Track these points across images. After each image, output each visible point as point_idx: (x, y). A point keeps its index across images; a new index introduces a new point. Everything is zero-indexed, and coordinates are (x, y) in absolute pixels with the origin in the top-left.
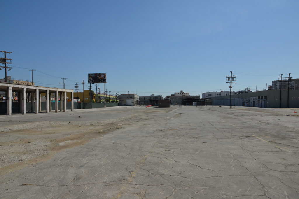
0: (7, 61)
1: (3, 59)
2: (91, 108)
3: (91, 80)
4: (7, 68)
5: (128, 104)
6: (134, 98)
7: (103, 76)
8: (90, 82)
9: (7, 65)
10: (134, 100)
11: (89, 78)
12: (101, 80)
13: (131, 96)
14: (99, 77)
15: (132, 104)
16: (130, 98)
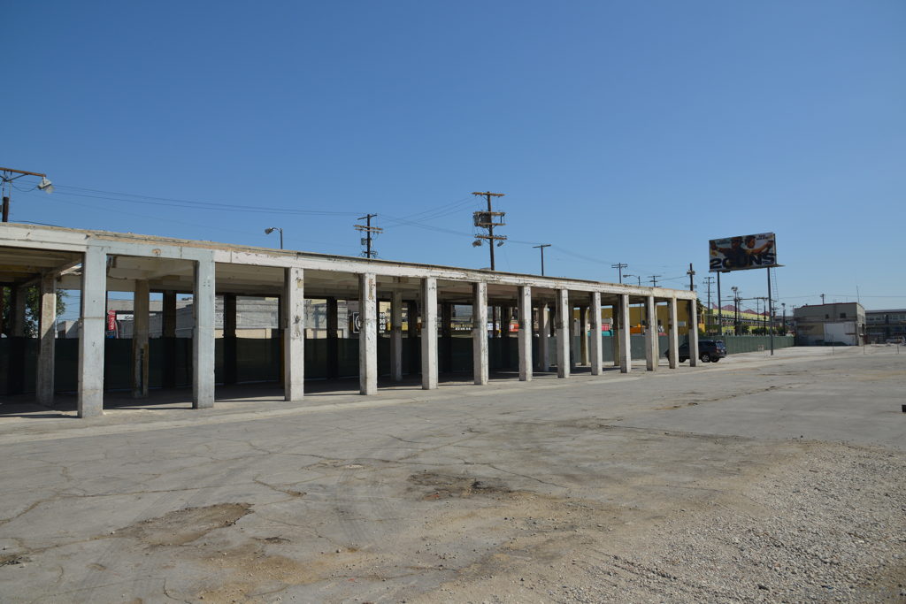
1: (485, 214)
3: (719, 261)
4: (494, 240)
6: (855, 318)
8: (715, 266)
9: (493, 230)
10: (856, 325)
11: (712, 253)
12: (756, 257)
13: (844, 312)
14: (750, 247)
15: (849, 339)
16: (839, 319)
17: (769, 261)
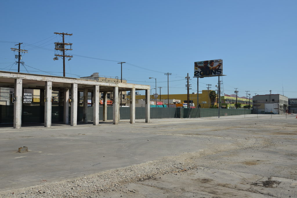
0: (66, 47)
1: (61, 44)
2: (199, 116)
3: (198, 72)
4: (65, 57)
5: (269, 111)
6: (278, 101)
7: (217, 64)
8: (196, 75)
9: (65, 52)
10: (278, 105)
11: (195, 69)
12: (214, 71)
13: (273, 99)
14: (212, 66)
15: (274, 111)
16: (271, 102)
17: (219, 73)
